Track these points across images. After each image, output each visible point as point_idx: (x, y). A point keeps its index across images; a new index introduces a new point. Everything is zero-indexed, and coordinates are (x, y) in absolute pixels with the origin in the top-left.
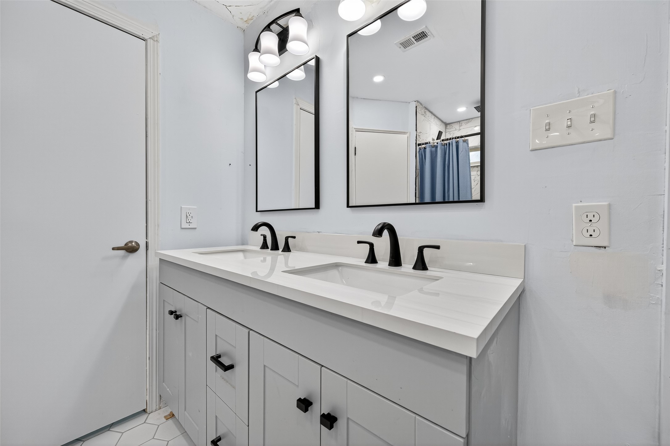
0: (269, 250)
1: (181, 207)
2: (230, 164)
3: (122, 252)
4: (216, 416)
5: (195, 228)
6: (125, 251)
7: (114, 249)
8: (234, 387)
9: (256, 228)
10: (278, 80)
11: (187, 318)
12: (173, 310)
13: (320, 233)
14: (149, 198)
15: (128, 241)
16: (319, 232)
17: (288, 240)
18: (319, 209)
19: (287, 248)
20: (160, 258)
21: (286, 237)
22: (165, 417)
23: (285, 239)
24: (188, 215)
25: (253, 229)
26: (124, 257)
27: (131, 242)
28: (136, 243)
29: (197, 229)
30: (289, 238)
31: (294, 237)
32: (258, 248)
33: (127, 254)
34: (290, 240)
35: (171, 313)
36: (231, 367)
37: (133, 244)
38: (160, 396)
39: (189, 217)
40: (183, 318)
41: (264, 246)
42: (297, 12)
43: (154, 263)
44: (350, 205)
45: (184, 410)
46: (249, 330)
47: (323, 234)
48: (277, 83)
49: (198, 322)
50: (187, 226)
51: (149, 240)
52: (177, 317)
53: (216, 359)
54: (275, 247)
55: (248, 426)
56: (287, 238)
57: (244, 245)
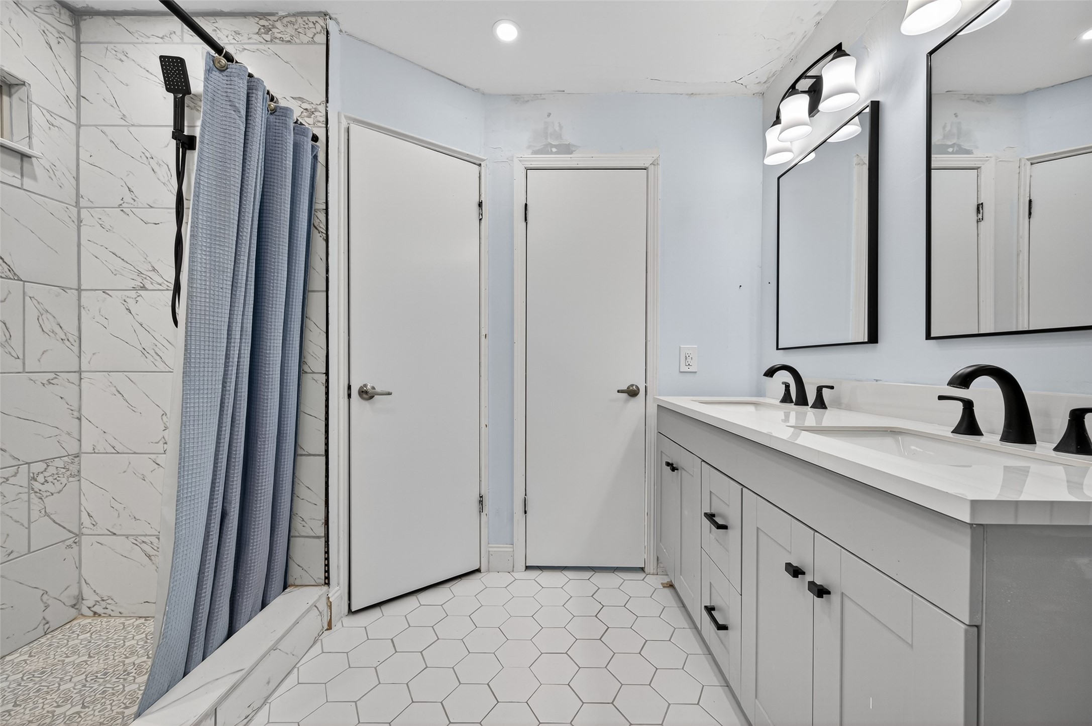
0: (792, 406)
1: (680, 347)
2: (741, 286)
3: (625, 395)
4: (710, 583)
5: (696, 372)
6: (626, 394)
7: (618, 391)
8: (727, 550)
9: (770, 373)
10: (814, 150)
11: (684, 473)
12: (670, 462)
13: (879, 382)
14: (648, 339)
15: (630, 384)
16: (877, 381)
17: (822, 391)
18: (877, 343)
19: (820, 403)
20: (658, 405)
21: (818, 387)
22: (662, 584)
23: (817, 390)
24: (687, 356)
25: (766, 374)
26: (627, 401)
27: (632, 385)
28: (637, 387)
29: (697, 373)
30: (823, 389)
31: (832, 388)
32: (777, 402)
33: (629, 397)
34: (825, 391)
35: (668, 464)
36: (724, 527)
37: (634, 387)
38: (658, 557)
39: (689, 359)
40: (679, 471)
41: (786, 399)
42: (838, 51)
43: (652, 410)
44: (932, 336)
45: (680, 573)
46: (741, 487)
47: (884, 383)
48: (813, 155)
49: (692, 476)
50: (686, 369)
51: (648, 385)
52: (674, 469)
53: (710, 517)
54: (802, 400)
55: (741, 595)
56: (819, 389)
57: (761, 396)
